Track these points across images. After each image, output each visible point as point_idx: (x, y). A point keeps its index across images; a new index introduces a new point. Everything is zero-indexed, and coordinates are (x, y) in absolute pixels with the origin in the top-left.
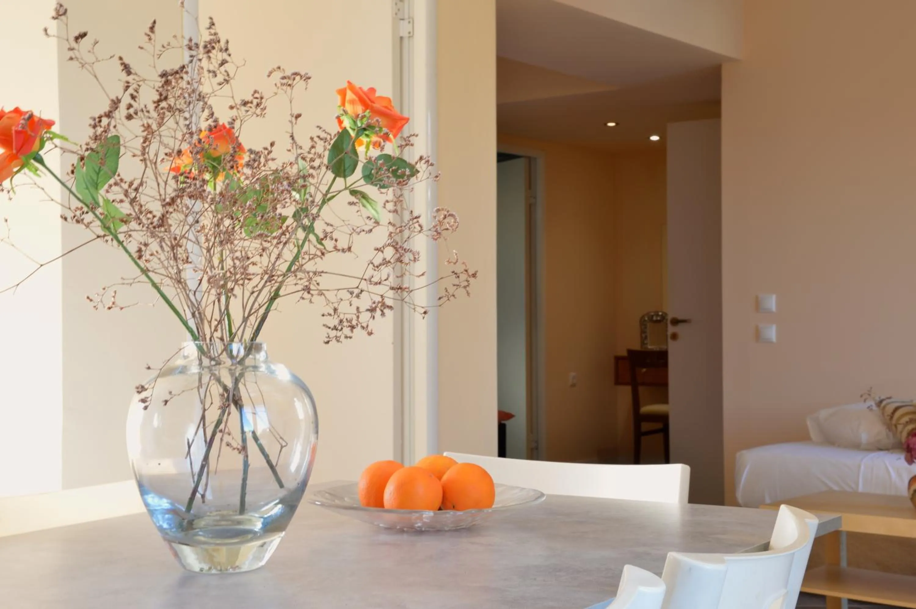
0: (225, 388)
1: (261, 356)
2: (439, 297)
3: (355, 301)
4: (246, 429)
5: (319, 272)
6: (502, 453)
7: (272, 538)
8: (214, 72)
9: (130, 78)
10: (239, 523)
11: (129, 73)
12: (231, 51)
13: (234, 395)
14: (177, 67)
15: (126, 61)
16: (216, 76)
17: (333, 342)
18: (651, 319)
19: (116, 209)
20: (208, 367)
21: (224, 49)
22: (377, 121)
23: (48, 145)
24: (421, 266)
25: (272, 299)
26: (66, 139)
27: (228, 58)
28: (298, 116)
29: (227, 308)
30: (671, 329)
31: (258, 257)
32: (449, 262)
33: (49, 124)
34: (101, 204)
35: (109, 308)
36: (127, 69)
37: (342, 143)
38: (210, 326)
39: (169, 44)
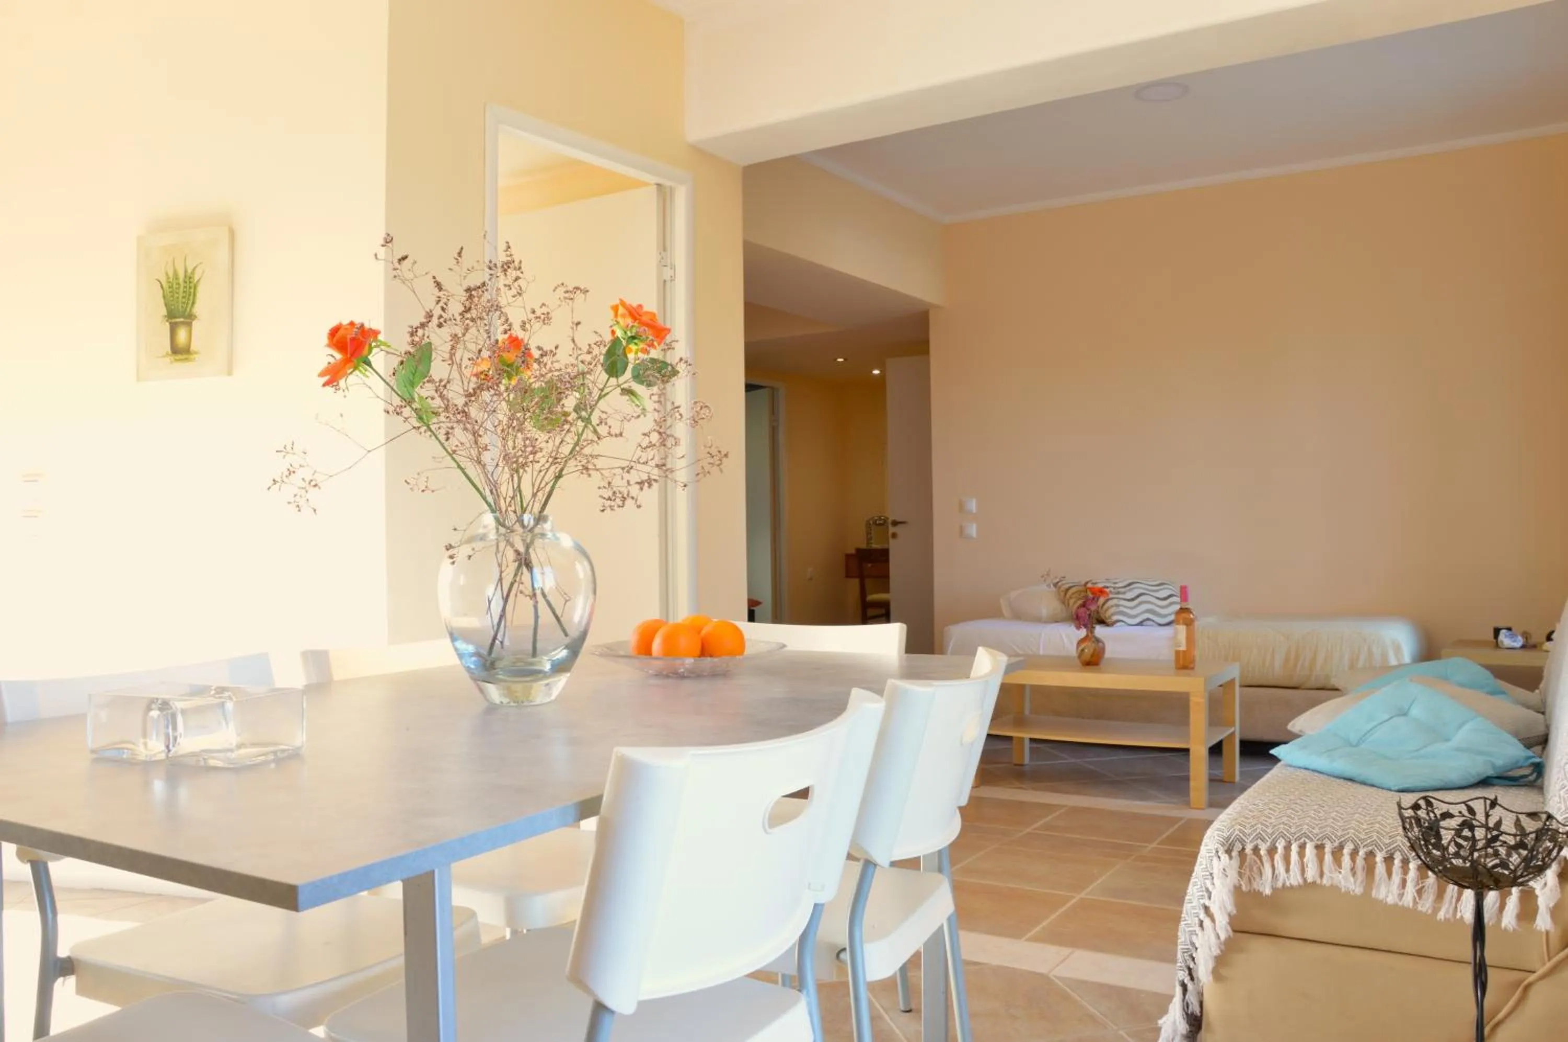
0: (518, 553)
1: (547, 526)
2: (696, 473)
3: (626, 476)
4: (536, 586)
5: (596, 456)
6: (752, 618)
7: (556, 679)
8: (509, 286)
9: (441, 294)
10: (532, 664)
11: (440, 289)
12: (523, 269)
13: (526, 560)
14: (478, 284)
15: (438, 279)
16: (511, 289)
17: (608, 511)
18: (875, 523)
19: (429, 404)
20: (504, 535)
21: (518, 267)
22: (645, 330)
23: (375, 350)
24: (681, 450)
25: (558, 477)
26: (389, 346)
27: (521, 275)
28: (578, 324)
29: (519, 486)
30: (892, 530)
31: (544, 443)
32: (705, 446)
33: (375, 333)
34: (416, 399)
35: (423, 491)
36: (439, 286)
37: (615, 350)
38: (505, 502)
39: (473, 268)
